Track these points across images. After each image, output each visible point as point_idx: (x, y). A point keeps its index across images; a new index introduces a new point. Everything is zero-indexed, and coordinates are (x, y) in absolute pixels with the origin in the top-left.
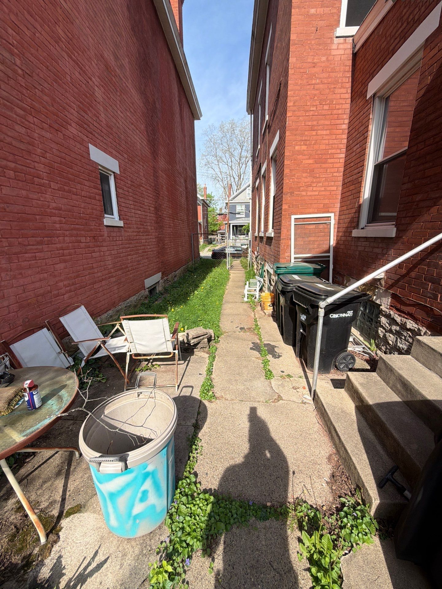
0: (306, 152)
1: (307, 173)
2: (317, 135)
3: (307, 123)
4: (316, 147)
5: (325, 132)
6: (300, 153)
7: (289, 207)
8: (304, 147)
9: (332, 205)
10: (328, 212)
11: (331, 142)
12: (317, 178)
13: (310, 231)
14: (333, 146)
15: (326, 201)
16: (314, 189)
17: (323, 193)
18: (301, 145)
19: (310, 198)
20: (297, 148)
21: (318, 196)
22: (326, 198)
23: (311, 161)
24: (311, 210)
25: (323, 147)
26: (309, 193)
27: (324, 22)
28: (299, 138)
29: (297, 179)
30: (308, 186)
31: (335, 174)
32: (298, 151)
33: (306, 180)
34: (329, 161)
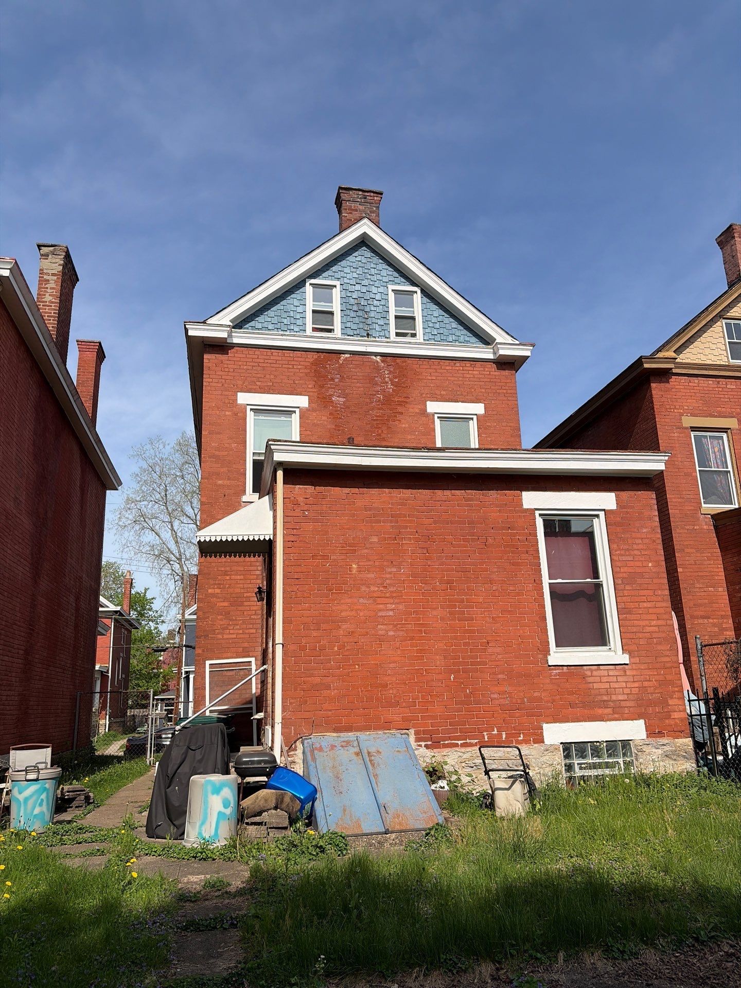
0: (220, 595)
1: (222, 615)
2: (230, 579)
3: (220, 569)
4: (231, 590)
5: (239, 577)
6: (213, 595)
7: (203, 651)
8: (218, 591)
9: (253, 649)
10: (249, 656)
11: (246, 586)
12: (234, 620)
13: (229, 678)
14: (249, 590)
15: (246, 645)
16: (231, 632)
17: (242, 636)
18: (214, 588)
19: (227, 641)
20: (210, 591)
21: (236, 639)
22: (245, 641)
23: (226, 604)
24: (229, 655)
25: (238, 590)
26: (225, 637)
27: (231, 491)
28: (211, 582)
29: (211, 621)
30: (224, 629)
31: (252, 617)
32: (212, 594)
33: (221, 623)
34: (246, 604)
